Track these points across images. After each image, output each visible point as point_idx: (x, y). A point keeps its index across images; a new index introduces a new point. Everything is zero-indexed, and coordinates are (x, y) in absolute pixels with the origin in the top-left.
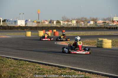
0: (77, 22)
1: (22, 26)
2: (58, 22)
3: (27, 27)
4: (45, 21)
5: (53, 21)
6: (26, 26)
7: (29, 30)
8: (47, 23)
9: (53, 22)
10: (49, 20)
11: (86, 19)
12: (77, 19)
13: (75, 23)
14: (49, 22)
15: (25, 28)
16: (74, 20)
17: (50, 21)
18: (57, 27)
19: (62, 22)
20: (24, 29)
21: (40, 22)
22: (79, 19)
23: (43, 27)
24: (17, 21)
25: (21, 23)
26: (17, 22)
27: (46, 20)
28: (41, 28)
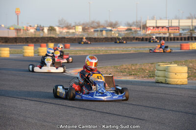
0: (84, 29)
2: (51, 29)
4: (29, 28)
5: (43, 27)
7: (3, 43)
8: (32, 31)
9: (43, 30)
10: (36, 26)
11: (98, 23)
12: (83, 24)
13: (81, 30)
14: (36, 29)
16: (78, 26)
17: (38, 27)
18: (53, 38)
19: (57, 29)
21: (20, 30)
22: (87, 24)
23: (28, 38)
27: (30, 26)
28: (24, 40)
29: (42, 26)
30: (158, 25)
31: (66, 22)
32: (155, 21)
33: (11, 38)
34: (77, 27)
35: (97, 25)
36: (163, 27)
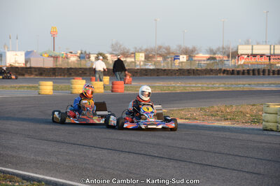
0: (147, 58)
1: (17, 65)
3: (30, 68)
4: (69, 55)
5: (90, 54)
6: (28, 66)
7: (36, 75)
8: (73, 59)
9: (89, 58)
10: (79, 52)
11: (168, 49)
12: (146, 50)
13: (143, 59)
14: (80, 57)
15: (26, 72)
16: (139, 52)
17: (81, 53)
19: (109, 57)
20: (23, 75)
22: (152, 50)
23: (71, 68)
24: (5, 53)
25: (15, 58)
26: (5, 56)
27: (71, 53)
28: (66, 72)
29: (87, 52)
30: (255, 52)
31: (122, 47)
32: (250, 47)
33: (47, 69)
34: (137, 54)
35: (166, 51)
36: (262, 56)
